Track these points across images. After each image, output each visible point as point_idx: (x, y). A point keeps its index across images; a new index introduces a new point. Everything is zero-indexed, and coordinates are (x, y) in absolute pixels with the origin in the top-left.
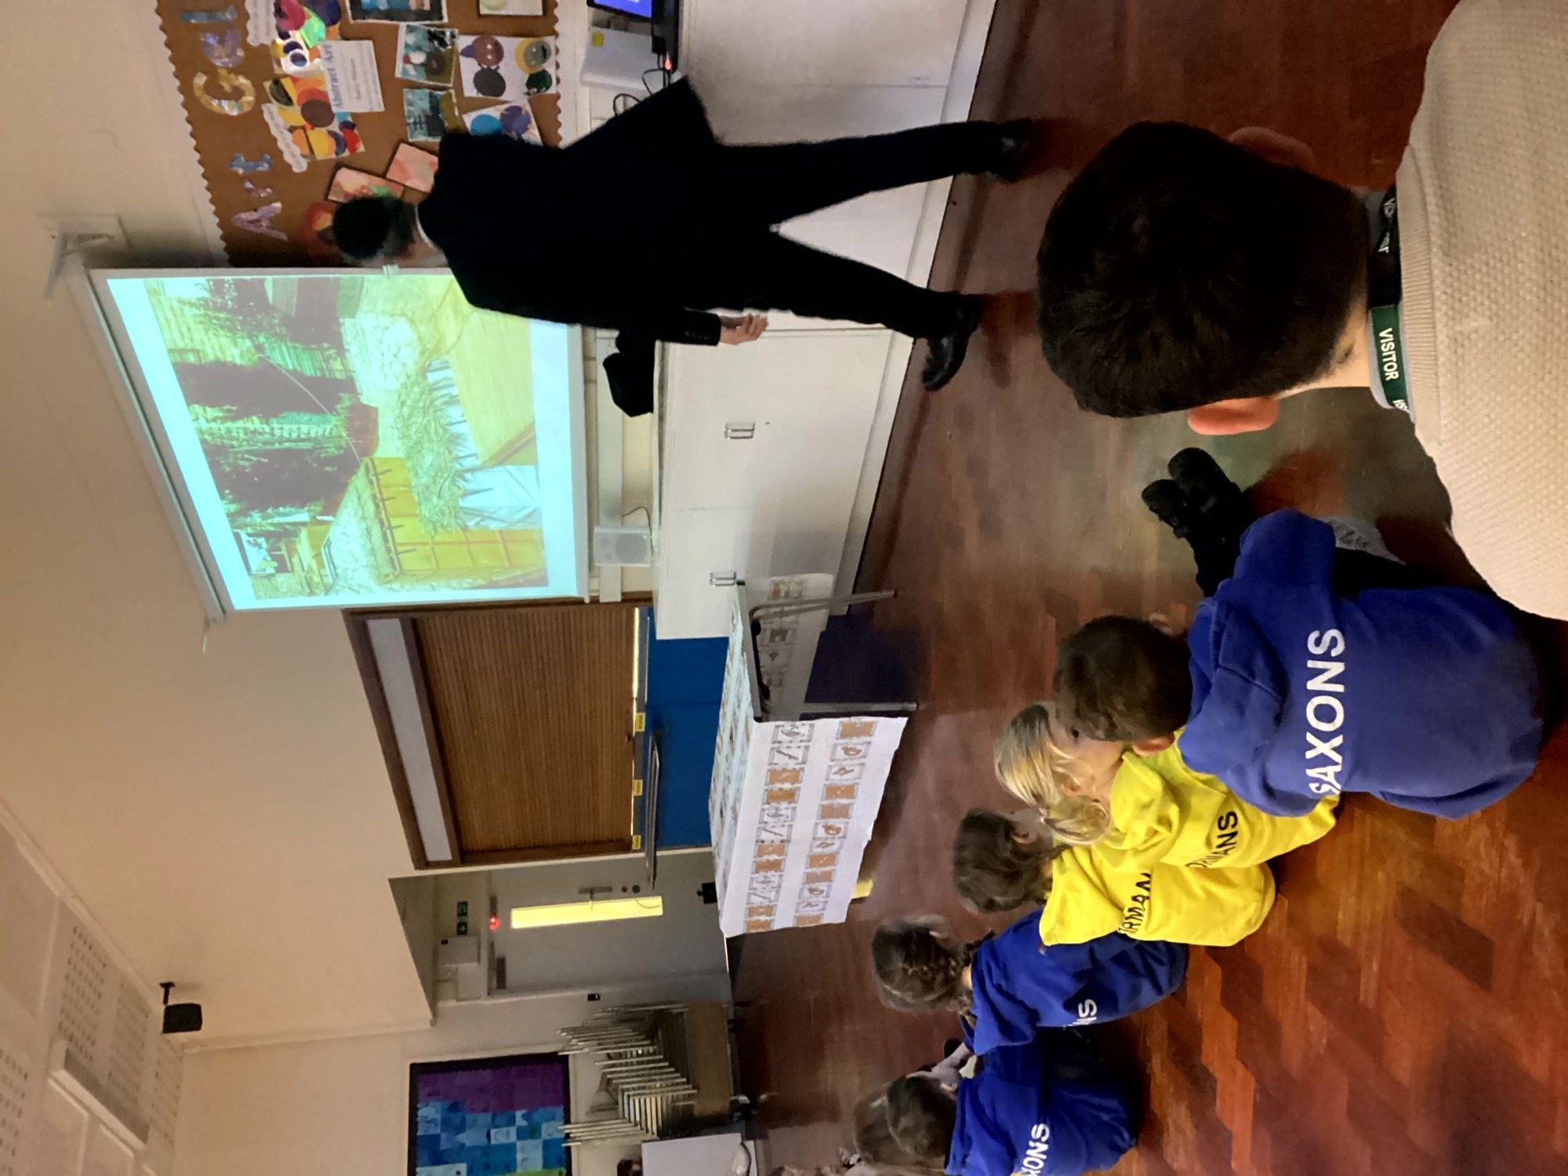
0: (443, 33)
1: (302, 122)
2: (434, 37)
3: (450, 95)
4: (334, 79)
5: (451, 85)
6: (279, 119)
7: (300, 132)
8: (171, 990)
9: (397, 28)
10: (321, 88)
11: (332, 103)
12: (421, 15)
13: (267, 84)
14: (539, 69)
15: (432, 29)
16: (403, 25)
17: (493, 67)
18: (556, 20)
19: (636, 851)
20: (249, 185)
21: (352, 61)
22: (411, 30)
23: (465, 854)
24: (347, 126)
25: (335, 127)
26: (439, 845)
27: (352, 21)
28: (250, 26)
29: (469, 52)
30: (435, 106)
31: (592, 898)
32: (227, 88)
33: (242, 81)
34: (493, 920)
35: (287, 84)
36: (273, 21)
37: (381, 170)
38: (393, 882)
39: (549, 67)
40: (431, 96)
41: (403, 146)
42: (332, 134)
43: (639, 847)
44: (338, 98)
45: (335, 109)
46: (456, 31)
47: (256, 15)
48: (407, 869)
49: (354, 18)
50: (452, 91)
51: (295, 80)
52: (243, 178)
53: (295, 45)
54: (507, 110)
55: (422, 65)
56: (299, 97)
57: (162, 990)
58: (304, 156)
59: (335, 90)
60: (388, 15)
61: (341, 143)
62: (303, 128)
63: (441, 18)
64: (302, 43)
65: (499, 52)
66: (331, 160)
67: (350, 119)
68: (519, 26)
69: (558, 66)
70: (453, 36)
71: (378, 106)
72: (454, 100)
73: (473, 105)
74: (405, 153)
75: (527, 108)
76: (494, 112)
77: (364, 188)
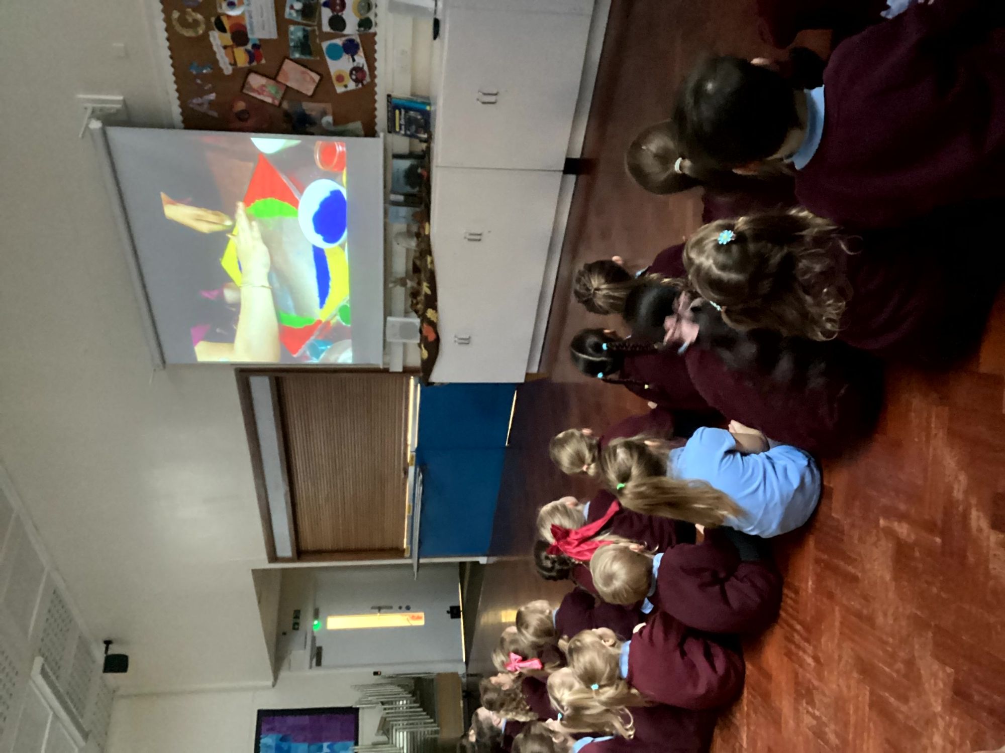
1: (231, 43)
3: (314, 31)
4: (251, 17)
5: (316, 24)
6: (217, 39)
7: (229, 50)
8: (110, 646)
10: (243, 23)
11: (249, 33)
13: (213, 19)
14: (365, 16)
17: (340, 14)
19: (406, 558)
20: (199, 81)
21: (261, 6)
23: (300, 553)
24: (254, 46)
25: (249, 47)
26: (285, 548)
29: (326, 4)
30: (306, 37)
31: (379, 612)
32: (190, 20)
33: (199, 17)
34: (316, 622)
35: (225, 20)
37: (273, 75)
38: (255, 572)
39: (371, 16)
40: (304, 30)
41: (287, 61)
42: (248, 51)
43: (409, 555)
44: (252, 29)
45: (250, 36)
48: (264, 563)
50: (316, 28)
51: (228, 16)
52: (196, 77)
54: (347, 40)
55: (300, 10)
56: (231, 28)
57: (103, 646)
58: (231, 64)
59: (251, 24)
61: (252, 57)
62: (232, 47)
65: (343, 5)
66: (246, 67)
67: (258, 42)
69: (376, 15)
71: (274, 36)
72: (317, 33)
73: (328, 36)
74: (288, 65)
75: (358, 40)
76: (339, 42)
77: (263, 86)
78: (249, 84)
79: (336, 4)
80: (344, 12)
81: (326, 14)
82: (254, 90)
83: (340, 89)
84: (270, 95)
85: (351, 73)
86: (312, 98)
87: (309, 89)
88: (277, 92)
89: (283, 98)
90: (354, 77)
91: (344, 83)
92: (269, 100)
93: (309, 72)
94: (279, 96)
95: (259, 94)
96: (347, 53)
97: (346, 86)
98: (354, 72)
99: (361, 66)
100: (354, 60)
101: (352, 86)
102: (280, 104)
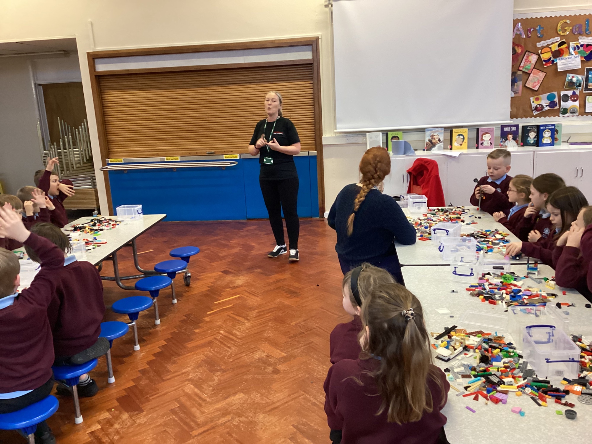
1: (553, 50)
4: (568, 58)
9: (583, 75)
10: (565, 55)
11: (560, 58)
14: (568, 111)
16: (584, 77)
18: (583, 116)
21: (574, 63)
24: (553, 62)
25: (553, 59)
28: (585, 37)
32: (565, 28)
33: (568, 33)
35: (566, 45)
37: (535, 67)
39: (569, 114)
41: (544, 74)
42: (550, 58)
44: (562, 59)
45: (558, 58)
51: (568, 47)
54: (557, 103)
56: (561, 49)
62: (551, 50)
64: (579, 50)
65: (574, 101)
67: (555, 62)
68: (583, 105)
69: (568, 116)
71: (560, 69)
74: (542, 75)
75: (556, 108)
76: (556, 100)
77: (530, 62)
78: (532, 55)
79: (574, 98)
80: (571, 101)
81: (570, 93)
82: (528, 57)
83: (532, 99)
84: (525, 65)
85: (540, 105)
86: (524, 86)
87: (529, 85)
88: (526, 69)
89: (523, 72)
90: (538, 106)
91: (535, 102)
92: (522, 65)
93: (539, 85)
94: (524, 70)
95: (526, 60)
96: (550, 103)
97: (533, 102)
99: (544, 109)
100: (547, 106)
101: (534, 105)
102: (520, 71)
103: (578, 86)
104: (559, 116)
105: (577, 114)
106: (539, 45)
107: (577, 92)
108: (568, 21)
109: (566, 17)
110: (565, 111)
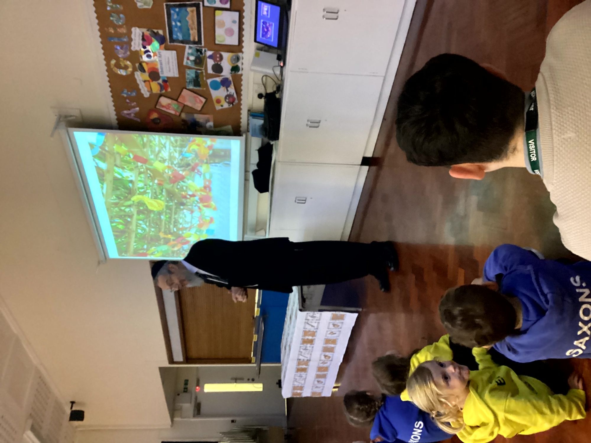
0: (202, 50)
1: (148, 79)
2: (199, 51)
3: (202, 73)
4: (161, 64)
5: (203, 68)
6: (140, 77)
7: (147, 83)
8: (74, 405)
9: (185, 47)
10: (156, 67)
11: (160, 73)
12: (194, 43)
13: (137, 65)
14: (235, 65)
15: (198, 48)
16: (187, 46)
17: (219, 63)
18: (243, 47)
19: (253, 363)
20: (128, 101)
21: (168, 58)
22: (190, 48)
23: (188, 360)
24: (165, 81)
25: (160, 81)
26: (178, 356)
27: (169, 43)
28: (132, 43)
29: (210, 57)
30: (197, 76)
31: (236, 382)
32: (123, 65)
33: (128, 63)
34: (197, 388)
35: (144, 65)
36: (141, 42)
37: (176, 98)
38: (161, 369)
39: (239, 64)
40: (196, 72)
41: (184, 90)
42: (159, 84)
43: (254, 362)
44: (162, 71)
45: (161, 75)
46: (206, 49)
47: (135, 39)
48: (166, 364)
49: (170, 42)
50: (204, 71)
51: (147, 63)
52: (126, 98)
53: (148, 51)
54: (223, 79)
55: (193, 61)
56: (148, 71)
57: (70, 405)
58: (148, 91)
59: (162, 68)
60: (182, 42)
61: (162, 87)
62: (149, 81)
63: (201, 44)
64: (150, 50)
65: (221, 58)
66: (159, 94)
67: (166, 79)
68: (229, 48)
69: (242, 64)
70: (205, 51)
71: (177, 75)
72: (204, 74)
73: (211, 76)
74: (185, 93)
75: (231, 79)
76: (218, 79)
77: (169, 104)
78: (160, 103)
79: (217, 57)
80: (222, 62)
81: (210, 63)
82: (163, 106)
83: (218, 107)
84: (174, 110)
85: (226, 98)
86: (200, 112)
87: (198, 107)
88: (178, 108)
89: (182, 111)
90: (227, 101)
91: (221, 104)
92: (173, 112)
93: (199, 97)
94: (179, 110)
95: (167, 109)
96: (223, 86)
97: (222, 106)
98: (227, 98)
99: (232, 94)
100: (228, 91)
101: (226, 105)
102: (180, 115)
103: (201, 53)
104: (242, 75)
105: (240, 54)
106: (147, 95)
107: (209, 53)
108: (113, 62)
109: (108, 65)
110: (235, 69)
